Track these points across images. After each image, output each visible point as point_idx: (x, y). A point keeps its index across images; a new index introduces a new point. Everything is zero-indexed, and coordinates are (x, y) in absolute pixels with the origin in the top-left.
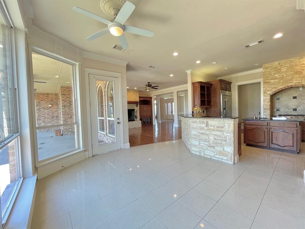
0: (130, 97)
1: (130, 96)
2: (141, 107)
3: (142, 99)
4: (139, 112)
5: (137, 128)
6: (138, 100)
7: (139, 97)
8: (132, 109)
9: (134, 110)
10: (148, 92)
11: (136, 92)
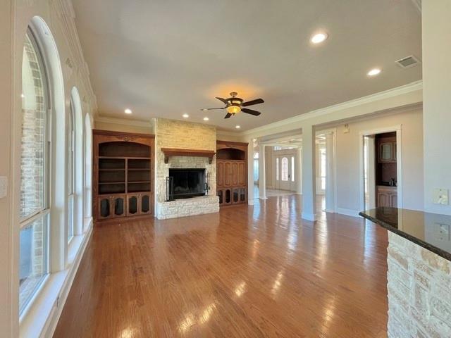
0: (194, 140)
1: (194, 138)
2: (221, 165)
3: (225, 147)
4: (215, 175)
5: (208, 214)
6: (213, 147)
7: (217, 141)
8: (198, 167)
9: (203, 170)
10: (238, 131)
11: (211, 129)
